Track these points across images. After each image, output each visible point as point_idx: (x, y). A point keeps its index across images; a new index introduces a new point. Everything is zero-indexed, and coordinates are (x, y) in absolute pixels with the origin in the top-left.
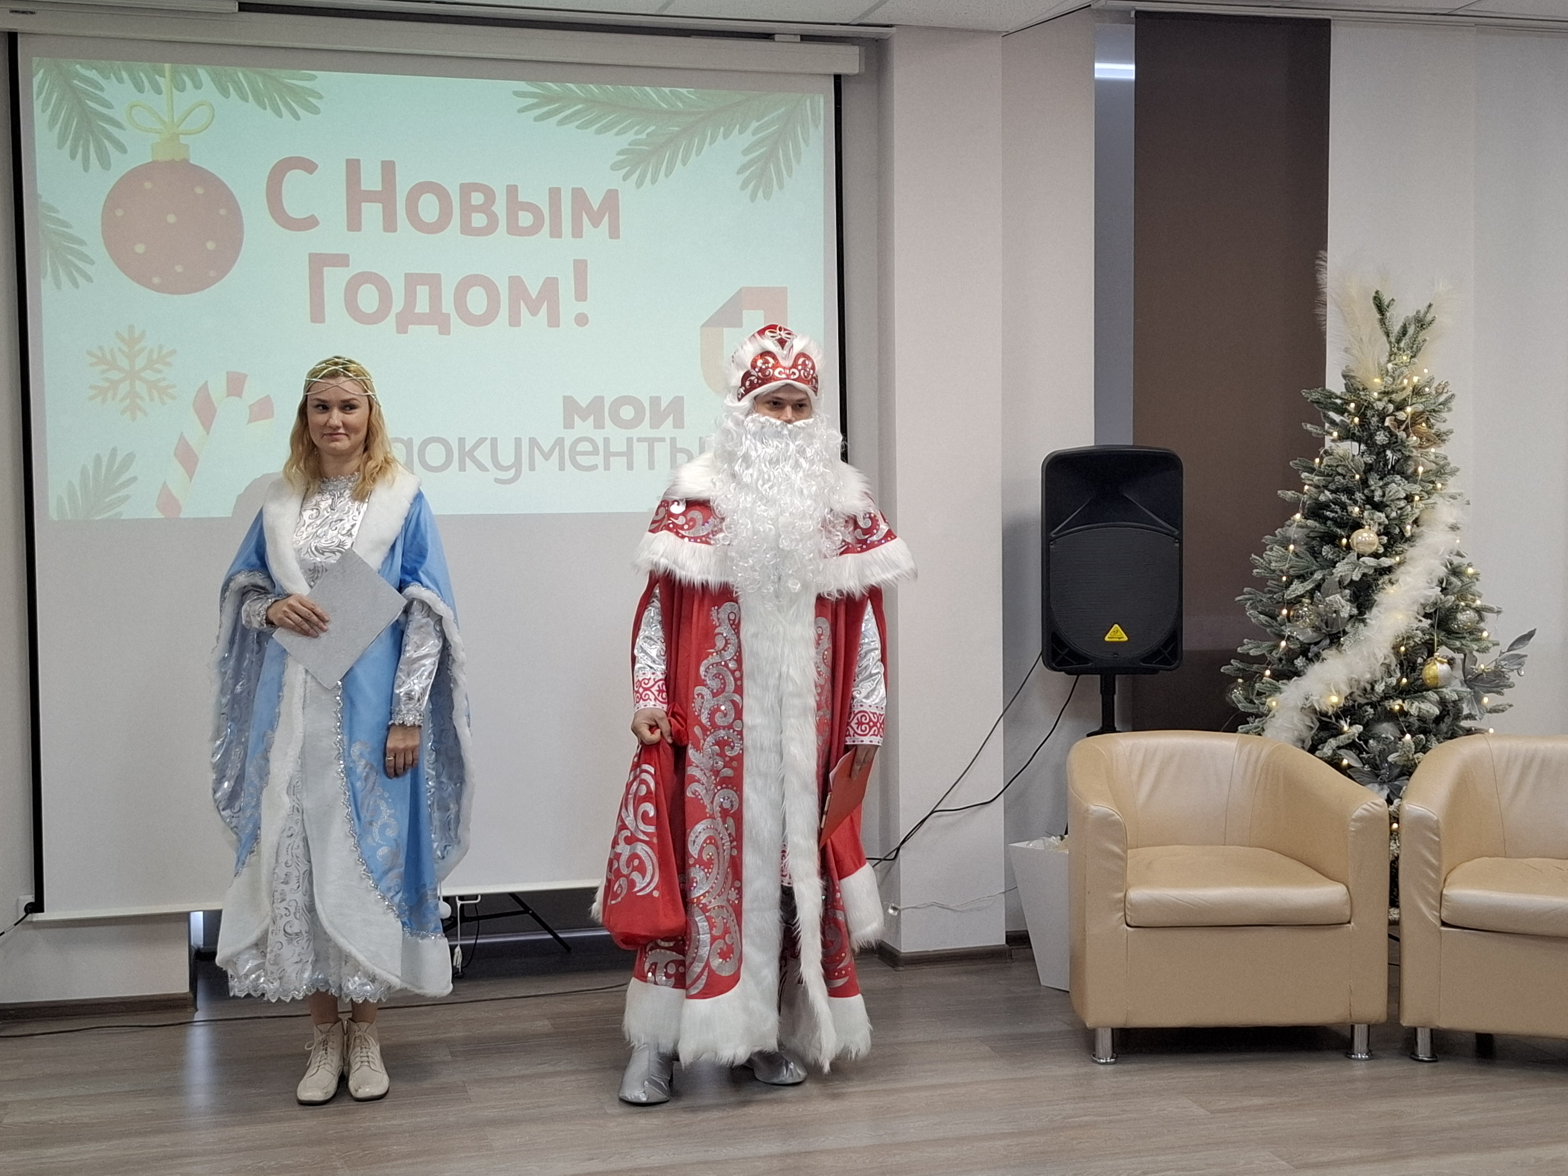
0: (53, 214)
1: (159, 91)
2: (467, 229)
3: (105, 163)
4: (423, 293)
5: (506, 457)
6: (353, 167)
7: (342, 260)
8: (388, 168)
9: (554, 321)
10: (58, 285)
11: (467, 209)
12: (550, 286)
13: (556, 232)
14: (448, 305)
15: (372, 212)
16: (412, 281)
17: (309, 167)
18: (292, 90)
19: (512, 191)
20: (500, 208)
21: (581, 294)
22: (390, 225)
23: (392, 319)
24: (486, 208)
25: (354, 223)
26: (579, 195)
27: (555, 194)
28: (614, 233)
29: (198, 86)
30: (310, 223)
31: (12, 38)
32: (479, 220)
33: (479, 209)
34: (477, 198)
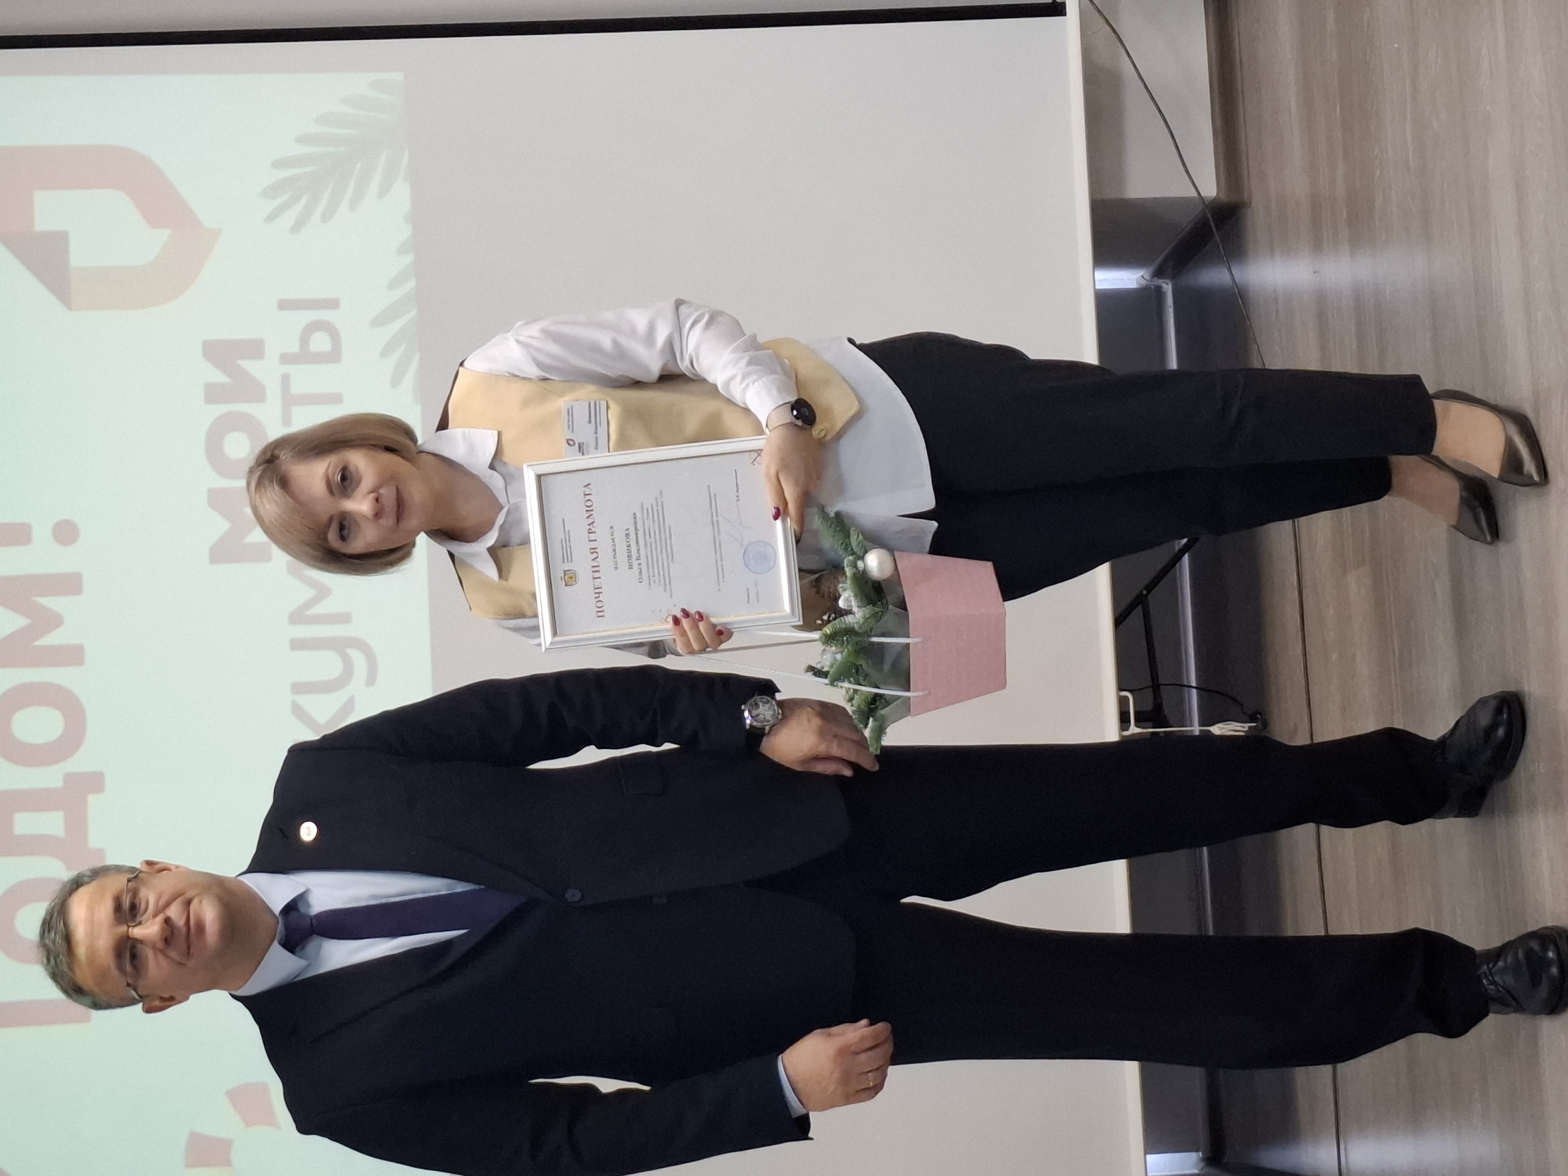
9: (69, 584)
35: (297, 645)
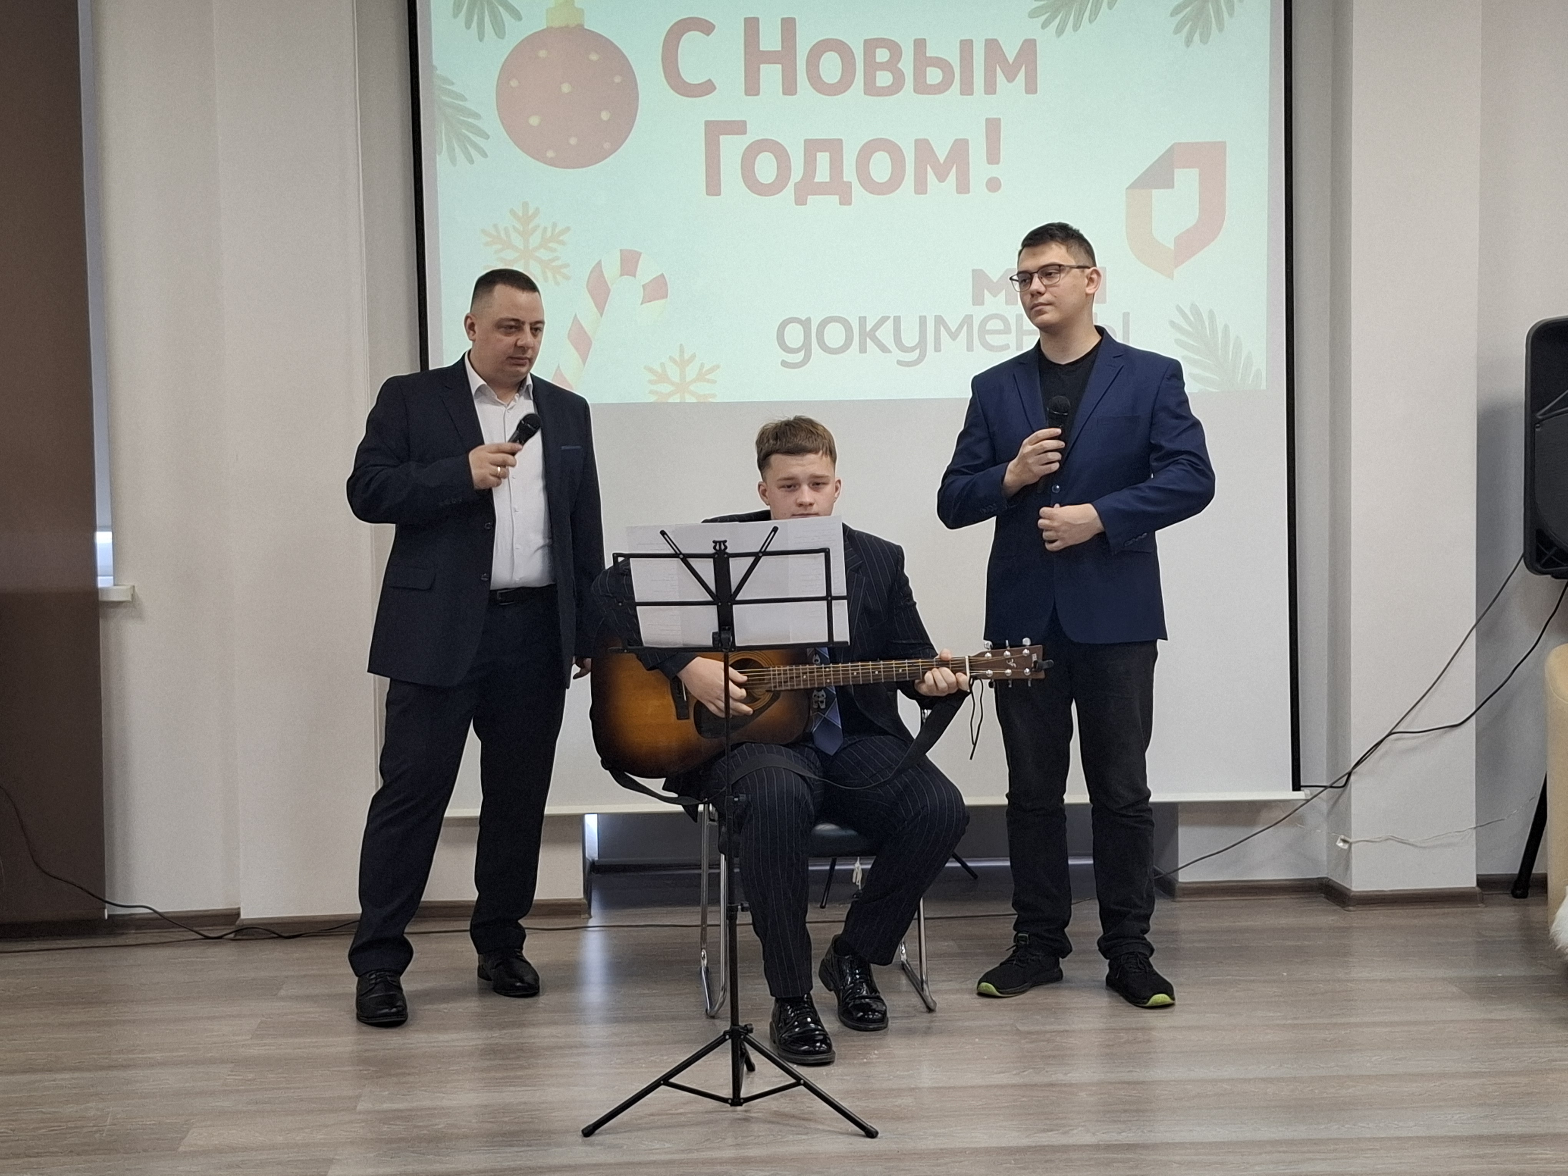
0: (448, 87)
2: (871, 89)
3: (500, 30)
4: (823, 159)
5: (910, 337)
6: (752, 26)
7: (738, 128)
8: (788, 26)
9: (963, 187)
10: (453, 160)
11: (872, 66)
12: (960, 149)
13: (967, 89)
14: (850, 174)
15: (771, 74)
16: (812, 147)
17: (706, 27)
19: (920, 45)
20: (907, 65)
21: (993, 157)
22: (789, 88)
23: (790, 188)
24: (892, 66)
25: (752, 87)
26: (992, 46)
27: (966, 46)
28: (1031, 87)
30: (707, 88)
32: (884, 79)
33: (883, 66)
34: (882, 55)
35: (923, 321)
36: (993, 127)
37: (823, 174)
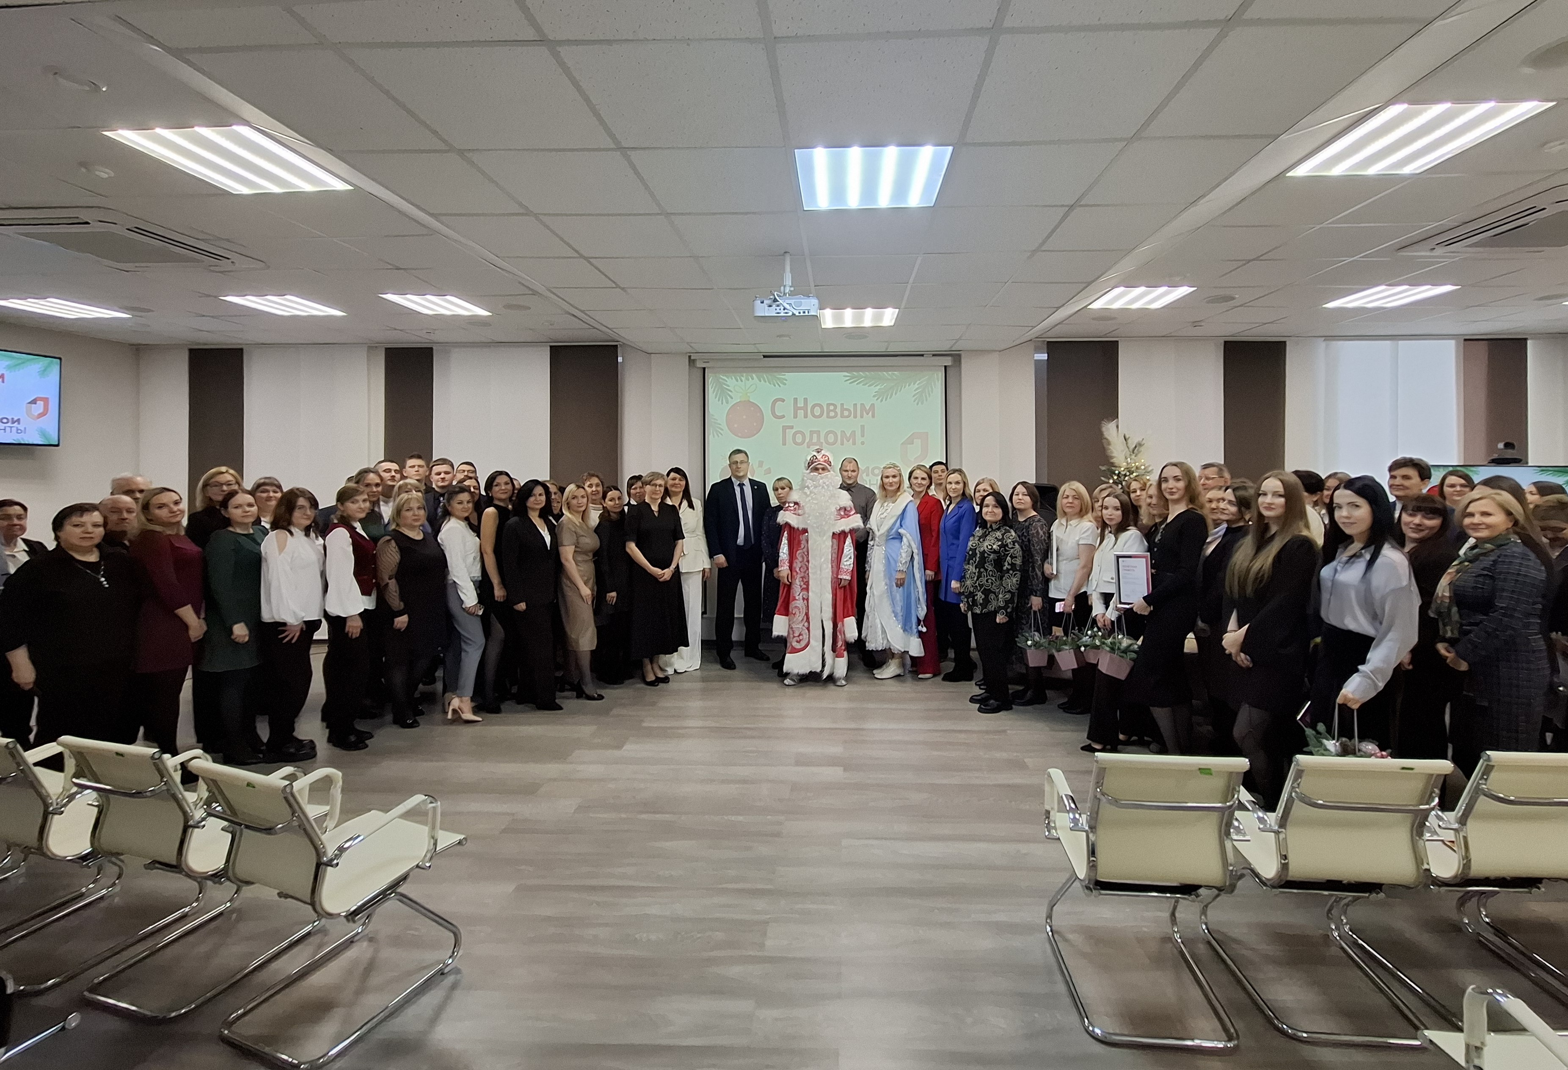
0: (713, 417)
1: (742, 381)
2: (828, 417)
3: (727, 403)
4: (815, 436)
6: (796, 400)
7: (792, 427)
8: (806, 400)
9: (854, 443)
11: (829, 411)
12: (854, 433)
13: (855, 417)
14: (822, 440)
15: (801, 413)
16: (812, 432)
17: (783, 401)
18: (779, 379)
19: (842, 405)
20: (838, 410)
21: (863, 436)
22: (806, 416)
23: (805, 444)
24: (834, 410)
25: (795, 416)
26: (862, 405)
27: (855, 405)
28: (873, 416)
29: (753, 379)
30: (783, 417)
31: (704, 369)
32: (832, 414)
33: (832, 411)
34: (832, 408)
36: (863, 427)
37: (815, 440)
